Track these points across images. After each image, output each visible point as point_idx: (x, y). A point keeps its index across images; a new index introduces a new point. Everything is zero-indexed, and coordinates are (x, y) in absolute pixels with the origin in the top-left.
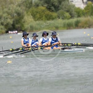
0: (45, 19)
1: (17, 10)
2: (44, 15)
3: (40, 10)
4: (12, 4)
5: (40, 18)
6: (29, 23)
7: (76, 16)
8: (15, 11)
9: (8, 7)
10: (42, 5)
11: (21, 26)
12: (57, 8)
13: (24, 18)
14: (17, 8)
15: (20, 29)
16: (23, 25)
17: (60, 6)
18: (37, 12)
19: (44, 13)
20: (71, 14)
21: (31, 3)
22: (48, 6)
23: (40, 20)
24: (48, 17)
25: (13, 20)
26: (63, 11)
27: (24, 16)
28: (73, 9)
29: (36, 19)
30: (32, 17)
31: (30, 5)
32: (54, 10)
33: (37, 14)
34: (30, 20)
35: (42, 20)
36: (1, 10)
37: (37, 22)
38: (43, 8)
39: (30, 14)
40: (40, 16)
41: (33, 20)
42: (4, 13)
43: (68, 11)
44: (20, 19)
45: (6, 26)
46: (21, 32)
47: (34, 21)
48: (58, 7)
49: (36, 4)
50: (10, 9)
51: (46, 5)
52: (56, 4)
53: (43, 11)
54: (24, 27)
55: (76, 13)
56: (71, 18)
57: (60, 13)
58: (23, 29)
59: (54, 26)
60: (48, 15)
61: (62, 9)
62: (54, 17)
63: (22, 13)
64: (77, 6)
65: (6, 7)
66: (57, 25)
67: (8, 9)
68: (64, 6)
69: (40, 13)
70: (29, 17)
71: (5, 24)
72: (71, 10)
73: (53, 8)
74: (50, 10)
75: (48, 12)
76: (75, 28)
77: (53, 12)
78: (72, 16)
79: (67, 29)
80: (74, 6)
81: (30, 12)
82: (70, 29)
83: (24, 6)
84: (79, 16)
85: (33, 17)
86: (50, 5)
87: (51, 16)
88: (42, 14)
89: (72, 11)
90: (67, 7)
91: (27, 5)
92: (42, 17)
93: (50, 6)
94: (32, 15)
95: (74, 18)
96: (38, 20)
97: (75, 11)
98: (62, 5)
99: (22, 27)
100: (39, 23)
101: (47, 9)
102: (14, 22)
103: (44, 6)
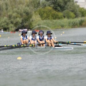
0: (52, 19)
1: (26, 10)
2: (51, 14)
3: (47, 10)
4: (21, 4)
5: (47, 17)
6: (37, 22)
7: (80, 15)
8: (24, 11)
9: (17, 7)
10: (49, 6)
11: (29, 25)
12: (62, 9)
13: (32, 18)
14: (26, 8)
15: (28, 27)
16: (31, 24)
17: (66, 6)
18: (44, 12)
19: (51, 13)
20: (75, 14)
21: (39, 3)
22: (54, 6)
23: (47, 19)
24: (54, 17)
25: (22, 19)
26: (68, 11)
27: (33, 15)
28: (77, 9)
29: (43, 18)
30: (39, 16)
31: (38, 5)
32: (60, 10)
33: (45, 14)
34: (38, 19)
35: (49, 19)
36: (11, 10)
37: (45, 21)
38: (50, 8)
39: (38, 13)
40: (47, 15)
41: (40, 19)
42: (13, 12)
43: (73, 11)
44: (28, 18)
45: (16, 24)
46: (29, 30)
47: (42, 20)
48: (64, 7)
49: (43, 4)
50: (19, 9)
51: (53, 6)
52: (62, 4)
53: (50, 11)
54: (32, 26)
55: (80, 13)
56: (76, 17)
57: (65, 13)
58: (31, 28)
59: (60, 25)
60: (54, 15)
61: (68, 9)
62: (60, 16)
63: (31, 12)
64: (81, 7)
65: (15, 7)
66: (62, 24)
67: (17, 9)
68: (69, 6)
69: (47, 12)
70: (37, 17)
71: (14, 22)
72: (75, 10)
73: (59, 8)
74: (56, 10)
75: (54, 12)
76: (79, 27)
77: (59, 12)
78: (77, 16)
79: (72, 28)
80: (78, 6)
81: (38, 12)
82: (74, 27)
83: (32, 6)
84: (83, 16)
85: (41, 16)
86: (56, 5)
87: (57, 15)
88: (49, 14)
89: (77, 11)
90: (72, 7)
91: (35, 5)
92: (49, 16)
93: (57, 7)
94: (39, 14)
95: (78, 18)
96: (45, 19)
97: (79, 11)
98: (67, 5)
99: (31, 26)
100: (46, 22)
101: (53, 9)
102: (23, 20)
103: (50, 7)
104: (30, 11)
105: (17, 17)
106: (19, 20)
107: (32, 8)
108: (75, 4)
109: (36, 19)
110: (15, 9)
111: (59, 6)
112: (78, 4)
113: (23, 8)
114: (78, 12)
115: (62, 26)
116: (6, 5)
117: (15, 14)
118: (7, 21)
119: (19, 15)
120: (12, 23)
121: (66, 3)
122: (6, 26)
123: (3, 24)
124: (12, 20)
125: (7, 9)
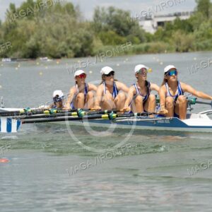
104: (90, 35)
105: (76, 42)
106: (79, 45)
107: (93, 32)
108: (141, 28)
109: (97, 44)
110: (75, 34)
111: (123, 30)
112: (144, 28)
113: (83, 32)
114: (144, 38)
115: (126, 53)
116: (65, 28)
117: (74, 39)
118: (66, 46)
119: (78, 40)
120: (71, 48)
121: (130, 27)
122: (64, 52)
123: (61, 50)
124: (71, 45)
125: (65, 33)
